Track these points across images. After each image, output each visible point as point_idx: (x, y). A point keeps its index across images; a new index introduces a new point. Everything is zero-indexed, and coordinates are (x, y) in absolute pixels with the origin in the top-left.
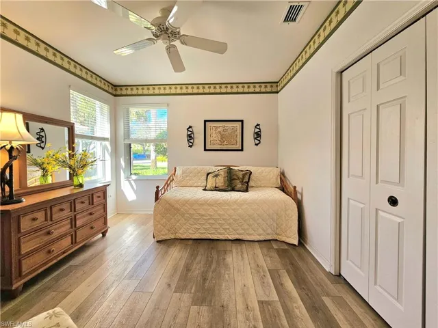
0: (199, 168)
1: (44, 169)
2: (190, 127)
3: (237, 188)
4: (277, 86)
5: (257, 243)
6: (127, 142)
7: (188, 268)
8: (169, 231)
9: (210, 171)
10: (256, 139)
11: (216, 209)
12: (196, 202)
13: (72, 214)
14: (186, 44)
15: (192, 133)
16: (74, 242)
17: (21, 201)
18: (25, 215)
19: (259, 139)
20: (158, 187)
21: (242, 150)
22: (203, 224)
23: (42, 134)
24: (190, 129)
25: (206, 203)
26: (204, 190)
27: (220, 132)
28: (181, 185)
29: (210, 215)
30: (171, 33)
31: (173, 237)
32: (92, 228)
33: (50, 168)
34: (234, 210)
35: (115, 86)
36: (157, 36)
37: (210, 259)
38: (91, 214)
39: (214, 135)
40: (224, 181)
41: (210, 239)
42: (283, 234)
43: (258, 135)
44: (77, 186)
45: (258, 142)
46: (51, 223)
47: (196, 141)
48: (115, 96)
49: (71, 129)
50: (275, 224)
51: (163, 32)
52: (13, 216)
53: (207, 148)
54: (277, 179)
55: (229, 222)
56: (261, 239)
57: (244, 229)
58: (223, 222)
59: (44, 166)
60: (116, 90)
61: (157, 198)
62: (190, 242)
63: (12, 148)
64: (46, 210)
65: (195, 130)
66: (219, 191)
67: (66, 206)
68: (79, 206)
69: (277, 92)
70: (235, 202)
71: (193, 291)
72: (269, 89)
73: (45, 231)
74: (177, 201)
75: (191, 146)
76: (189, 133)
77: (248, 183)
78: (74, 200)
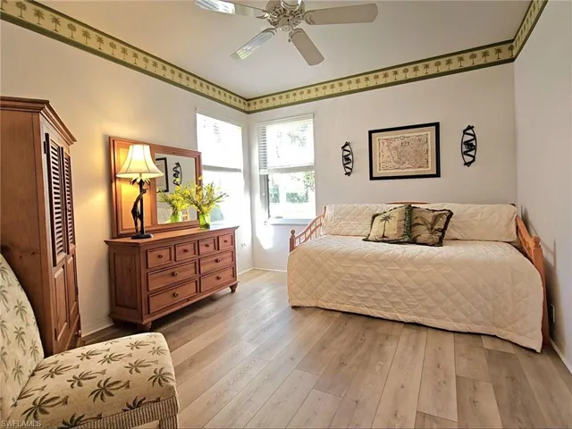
0: (361, 206)
1: (173, 206)
2: (347, 144)
3: (420, 239)
4: (511, 48)
5: (452, 335)
6: (263, 172)
7: (323, 346)
8: (308, 295)
9: (377, 212)
10: (465, 153)
11: (377, 268)
12: (346, 256)
13: (197, 257)
14: (314, 23)
15: (351, 153)
16: (198, 290)
17: (149, 237)
18: (152, 250)
19: (472, 153)
20: (293, 232)
21: (438, 175)
22: (358, 291)
23: (178, 169)
24: (347, 148)
25: (361, 258)
26: (364, 240)
27: (396, 148)
28: (332, 232)
29: (367, 278)
30: (291, 14)
31: (313, 304)
32: (218, 278)
33: (179, 204)
34: (407, 272)
35: (247, 100)
36: (275, 24)
37: (359, 341)
38: (217, 261)
39: (386, 153)
40: (399, 228)
41: (368, 316)
42: (509, 327)
43: (469, 147)
44: (203, 226)
45: (471, 159)
46: (175, 263)
47: (356, 165)
48: (249, 113)
49: (198, 159)
50: (490, 307)
51: (281, 17)
52: (143, 249)
53: (374, 176)
54: (508, 225)
55: (398, 292)
56: (460, 329)
57: (426, 307)
58: (389, 291)
59: (174, 202)
60: (249, 105)
61: (292, 248)
62: (338, 315)
63: (141, 181)
64: (170, 248)
65: (355, 148)
66: (389, 242)
67: (190, 247)
68: (203, 250)
69: (512, 60)
70: (411, 260)
71: (321, 373)
72: (492, 57)
73: (169, 272)
74: (319, 253)
75: (348, 174)
76: (346, 153)
77: (443, 231)
78: (198, 241)
